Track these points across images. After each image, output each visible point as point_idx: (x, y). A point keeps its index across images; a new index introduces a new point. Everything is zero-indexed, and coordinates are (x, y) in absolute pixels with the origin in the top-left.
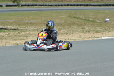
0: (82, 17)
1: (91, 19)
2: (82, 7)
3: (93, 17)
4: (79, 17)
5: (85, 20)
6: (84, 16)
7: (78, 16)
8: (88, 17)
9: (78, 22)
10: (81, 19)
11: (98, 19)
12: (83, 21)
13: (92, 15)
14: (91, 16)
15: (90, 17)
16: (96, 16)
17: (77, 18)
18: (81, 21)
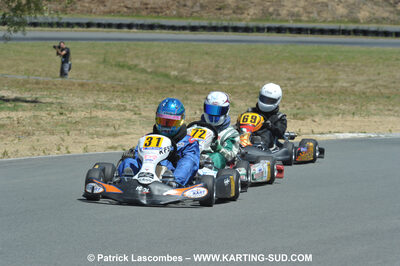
0: (143, 65)
1: (174, 73)
2: (135, 33)
3: (180, 65)
4: (136, 66)
5: (155, 73)
6: (149, 63)
7: (131, 63)
8: (166, 67)
9: (134, 79)
10: (143, 71)
11: (196, 73)
12: (150, 77)
13: (175, 61)
14: (172, 63)
15: (171, 67)
16: (190, 63)
17: (130, 68)
18: (143, 77)
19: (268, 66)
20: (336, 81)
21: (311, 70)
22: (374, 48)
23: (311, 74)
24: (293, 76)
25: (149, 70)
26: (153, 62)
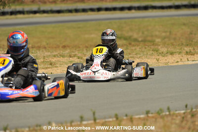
0: (135, 36)
2: (134, 13)
3: (164, 34)
4: (130, 37)
5: (144, 41)
6: (140, 34)
7: (126, 35)
8: (152, 36)
10: (136, 40)
13: (159, 31)
14: (157, 33)
15: (156, 36)
16: (170, 32)
17: (126, 39)
25: (140, 39)
26: (143, 33)
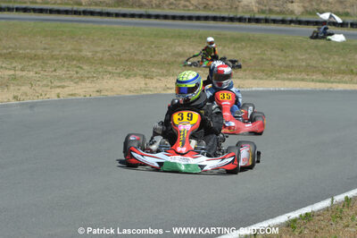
19: (26, 39)
20: (80, 51)
21: (60, 42)
22: (104, 26)
23: (61, 45)
24: (47, 46)
